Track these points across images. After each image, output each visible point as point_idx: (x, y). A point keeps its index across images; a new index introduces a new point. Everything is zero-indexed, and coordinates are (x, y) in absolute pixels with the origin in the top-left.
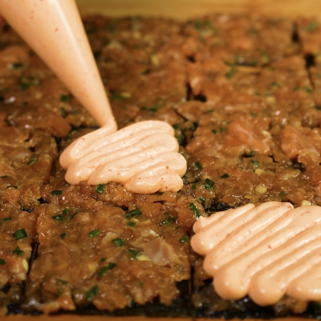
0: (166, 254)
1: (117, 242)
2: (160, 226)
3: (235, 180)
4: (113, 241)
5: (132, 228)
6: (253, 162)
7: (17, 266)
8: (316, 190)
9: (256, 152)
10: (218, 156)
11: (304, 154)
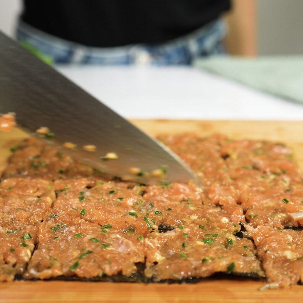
0: (127, 246)
1: (93, 240)
2: (124, 233)
3: (176, 212)
4: (91, 240)
5: (104, 233)
6: (188, 204)
7: (23, 252)
8: (231, 217)
9: (191, 199)
10: (165, 200)
11: (224, 199)
